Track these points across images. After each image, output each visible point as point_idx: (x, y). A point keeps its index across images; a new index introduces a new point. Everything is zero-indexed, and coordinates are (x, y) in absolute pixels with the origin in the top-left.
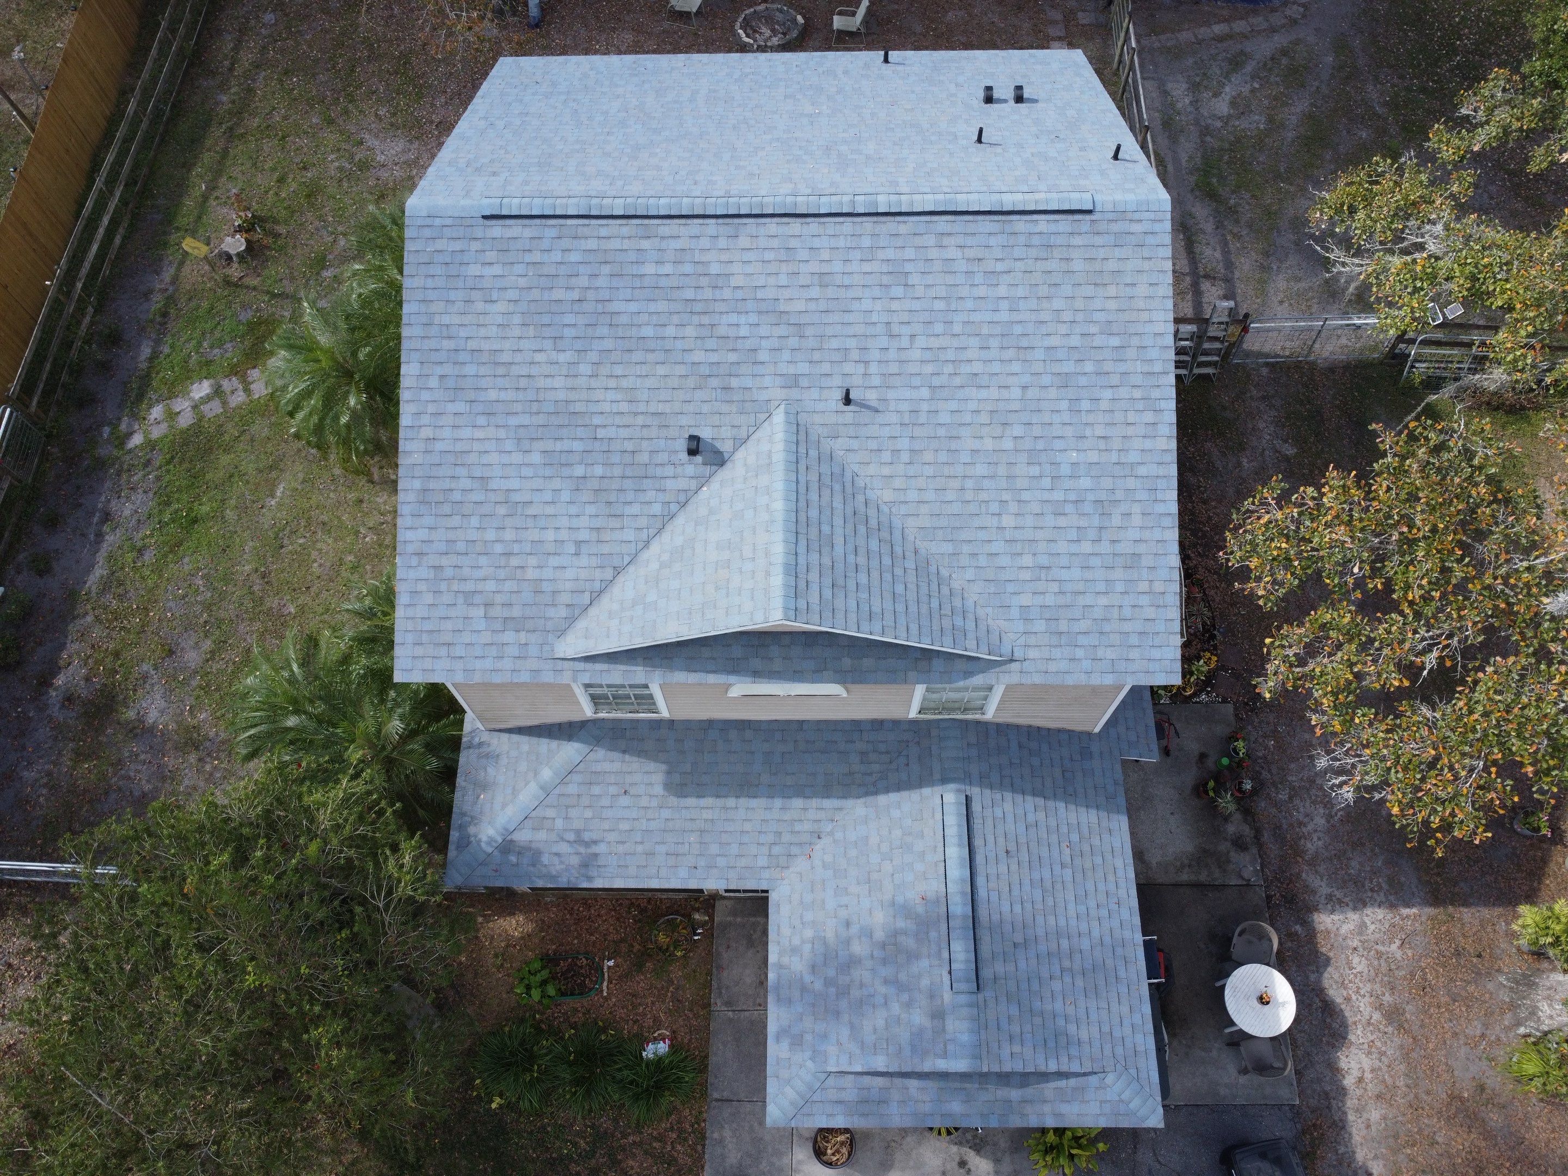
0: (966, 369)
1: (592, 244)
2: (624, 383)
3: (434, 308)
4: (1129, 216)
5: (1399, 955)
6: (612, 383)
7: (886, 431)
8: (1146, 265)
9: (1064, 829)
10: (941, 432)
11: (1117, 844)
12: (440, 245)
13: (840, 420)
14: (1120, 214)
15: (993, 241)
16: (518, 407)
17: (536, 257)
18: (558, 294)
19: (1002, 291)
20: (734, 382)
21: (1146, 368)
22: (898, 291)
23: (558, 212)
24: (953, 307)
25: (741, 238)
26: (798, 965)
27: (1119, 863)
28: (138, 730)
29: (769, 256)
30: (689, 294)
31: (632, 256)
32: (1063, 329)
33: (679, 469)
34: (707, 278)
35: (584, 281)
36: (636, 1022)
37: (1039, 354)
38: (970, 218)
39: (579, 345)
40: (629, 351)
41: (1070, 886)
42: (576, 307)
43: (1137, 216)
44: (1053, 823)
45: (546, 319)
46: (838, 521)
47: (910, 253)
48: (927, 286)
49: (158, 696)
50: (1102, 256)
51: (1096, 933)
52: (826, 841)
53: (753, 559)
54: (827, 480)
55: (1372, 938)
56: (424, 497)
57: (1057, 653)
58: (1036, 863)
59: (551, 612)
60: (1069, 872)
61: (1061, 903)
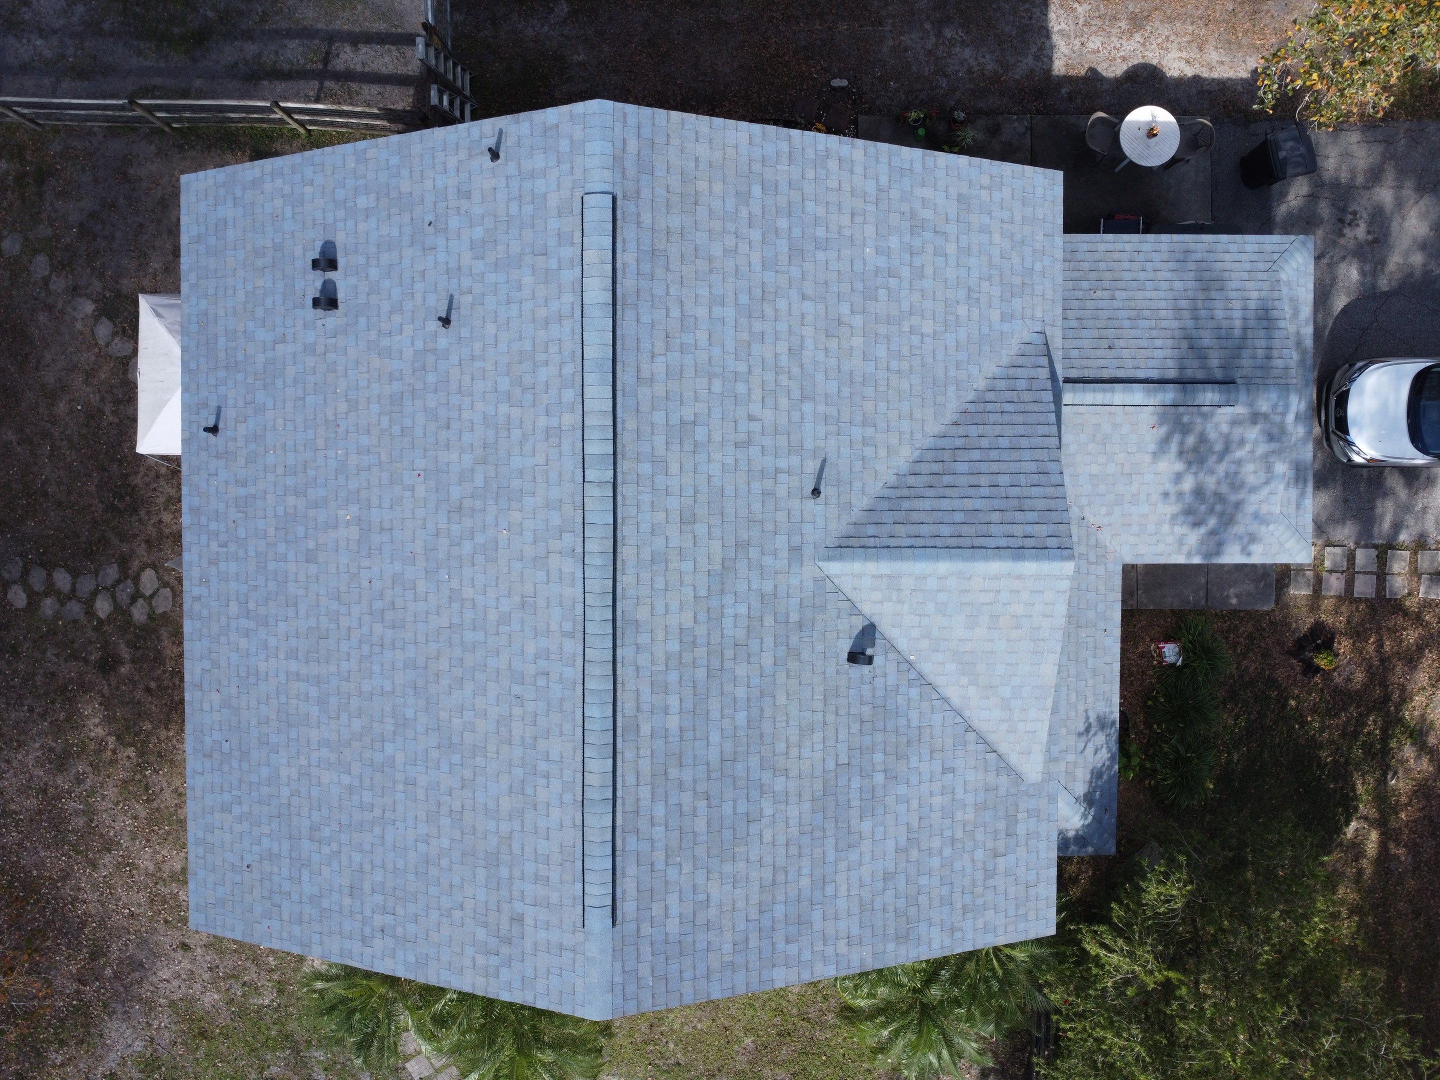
0: (784, 360)
1: (645, 792)
2: (794, 739)
3: (715, 965)
4: (618, 153)
6: (794, 752)
7: (845, 451)
8: (675, 141)
9: (1079, 294)
10: (846, 391)
11: (1085, 247)
12: (644, 970)
13: (834, 500)
14: (618, 161)
15: (646, 319)
16: (818, 851)
17: (659, 856)
18: (701, 825)
19: (702, 312)
20: (794, 617)
21: (785, 160)
22: (701, 433)
23: (609, 837)
24: (719, 370)
25: (639, 617)
26: (1193, 537)
27: (1102, 247)
29: (660, 584)
30: (701, 673)
31: (659, 744)
32: (743, 248)
33: (878, 672)
34: (684, 654)
35: (687, 798)
36: (1145, 673)
37: (769, 277)
38: (619, 343)
39: (755, 794)
40: (762, 735)
41: (1130, 294)
42: (714, 802)
43: (619, 144)
45: (728, 834)
47: (659, 418)
48: (696, 399)
50: (664, 192)
51: (1169, 275)
52: (1087, 513)
53: (998, 591)
54: (900, 516)
55: (1072, 27)
56: (902, 938)
57: (1038, 289)
58: (1115, 323)
59: (1002, 791)
60: (1117, 293)
61: (1146, 304)
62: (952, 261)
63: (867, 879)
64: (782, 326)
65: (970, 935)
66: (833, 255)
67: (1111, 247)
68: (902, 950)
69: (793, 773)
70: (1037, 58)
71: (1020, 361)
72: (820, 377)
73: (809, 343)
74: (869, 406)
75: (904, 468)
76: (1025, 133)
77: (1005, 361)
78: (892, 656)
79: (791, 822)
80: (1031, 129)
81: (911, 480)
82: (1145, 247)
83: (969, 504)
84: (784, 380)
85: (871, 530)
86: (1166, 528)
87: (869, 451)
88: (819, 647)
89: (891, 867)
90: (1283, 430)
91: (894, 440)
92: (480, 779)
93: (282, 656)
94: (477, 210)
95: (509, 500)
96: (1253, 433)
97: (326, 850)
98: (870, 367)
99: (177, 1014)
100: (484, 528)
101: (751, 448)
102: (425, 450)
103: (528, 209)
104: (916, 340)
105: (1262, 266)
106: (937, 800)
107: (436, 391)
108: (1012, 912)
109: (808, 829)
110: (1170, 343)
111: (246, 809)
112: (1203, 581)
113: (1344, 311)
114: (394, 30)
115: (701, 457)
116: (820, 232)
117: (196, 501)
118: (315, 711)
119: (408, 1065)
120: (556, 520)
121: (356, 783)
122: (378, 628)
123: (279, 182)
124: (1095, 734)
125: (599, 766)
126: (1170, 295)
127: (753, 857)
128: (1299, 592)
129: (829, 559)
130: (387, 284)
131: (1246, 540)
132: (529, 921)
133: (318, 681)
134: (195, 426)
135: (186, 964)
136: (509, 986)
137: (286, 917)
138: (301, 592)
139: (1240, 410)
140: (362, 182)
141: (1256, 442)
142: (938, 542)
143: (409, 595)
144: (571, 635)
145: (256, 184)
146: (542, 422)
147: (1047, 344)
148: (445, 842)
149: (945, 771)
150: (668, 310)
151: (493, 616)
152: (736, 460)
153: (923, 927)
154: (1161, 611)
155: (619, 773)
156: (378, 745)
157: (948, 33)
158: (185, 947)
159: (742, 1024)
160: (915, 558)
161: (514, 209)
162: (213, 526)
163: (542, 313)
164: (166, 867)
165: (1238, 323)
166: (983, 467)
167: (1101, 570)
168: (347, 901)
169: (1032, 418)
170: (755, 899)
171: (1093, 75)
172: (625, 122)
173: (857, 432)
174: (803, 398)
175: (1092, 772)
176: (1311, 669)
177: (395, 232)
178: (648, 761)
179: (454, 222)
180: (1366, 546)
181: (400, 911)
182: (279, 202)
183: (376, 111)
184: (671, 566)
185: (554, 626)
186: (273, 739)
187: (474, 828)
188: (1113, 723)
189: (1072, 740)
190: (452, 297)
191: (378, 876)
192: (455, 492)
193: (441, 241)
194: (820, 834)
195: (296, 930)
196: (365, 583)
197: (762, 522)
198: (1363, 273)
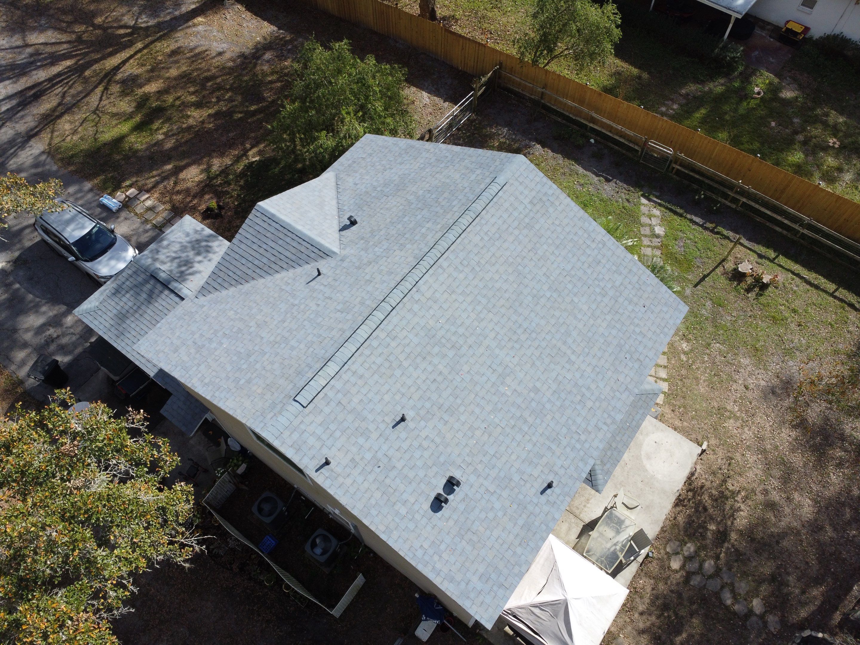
0: (289, 320)
2: (395, 208)
3: (474, 158)
4: (278, 415)
6: (398, 205)
7: (298, 284)
14: (281, 411)
16: (416, 176)
17: (466, 191)
18: (446, 195)
19: (302, 346)
21: (222, 389)
22: (339, 307)
29: (396, 266)
30: (407, 236)
31: (438, 221)
32: (266, 363)
34: (407, 243)
37: (267, 350)
39: (421, 197)
40: (404, 212)
42: (436, 199)
43: (274, 418)
45: (440, 190)
47: (349, 317)
50: (275, 394)
62: (200, 332)
63: (408, 165)
64: (279, 331)
66: (238, 349)
67: (140, 358)
69: (404, 199)
71: (213, 291)
72: (283, 310)
73: (275, 322)
74: (276, 295)
75: (284, 272)
78: (342, 220)
79: (417, 186)
83: (273, 245)
84: (295, 314)
87: (290, 281)
88: (362, 230)
89: (398, 165)
91: (278, 282)
92: (515, 254)
93: (576, 366)
94: (354, 449)
95: (430, 330)
96: (162, 256)
97: (602, 284)
98: (263, 307)
101: (327, 296)
102: (452, 381)
104: (239, 310)
105: (100, 313)
106: (367, 178)
107: (429, 398)
109: (414, 183)
115: (347, 299)
116: (235, 358)
121: (571, 295)
123: (438, 566)
126: (138, 323)
127: (437, 181)
129: (334, 253)
130: (419, 463)
131: (199, 232)
132: (528, 200)
137: (637, 277)
140: (397, 519)
144: (441, 267)
145: (451, 579)
146: (393, 344)
149: (357, 184)
150: (312, 352)
151: (468, 299)
152: (336, 294)
153: (404, 148)
156: (552, 299)
161: (338, 434)
162: (578, 446)
165: (128, 295)
168: (603, 261)
170: (447, 170)
172: (264, 425)
173: (288, 288)
174: (295, 305)
179: (368, 456)
181: (581, 241)
182: (445, 556)
184: (387, 270)
186: (601, 340)
190: (393, 427)
191: (583, 258)
192: (451, 354)
193: (380, 455)
194: (411, 180)
195: (634, 270)
196: (517, 358)
197: (346, 272)
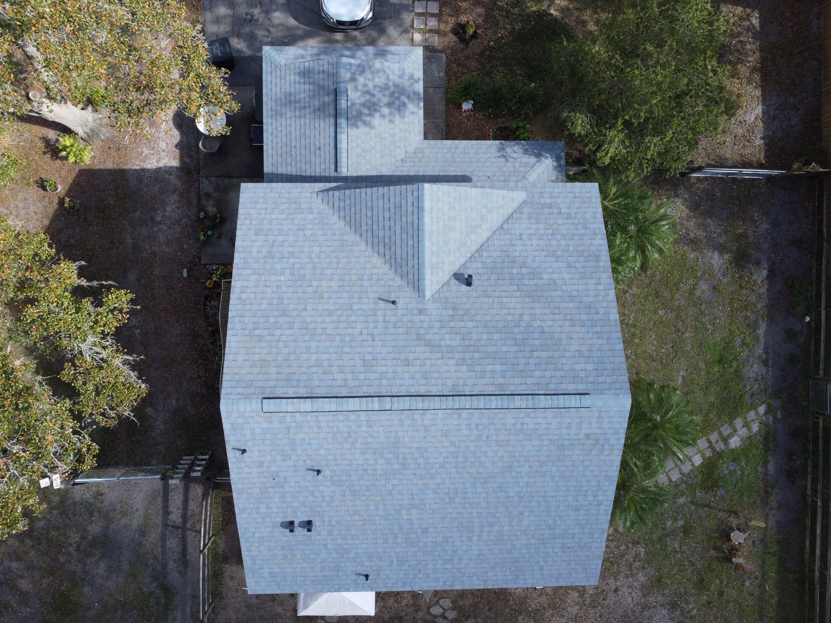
0: (334, 318)
1: (530, 380)
2: (506, 311)
4: (244, 397)
5: (144, 149)
6: (512, 311)
7: (375, 289)
8: (237, 370)
9: (293, 163)
10: (347, 289)
11: (270, 160)
12: (609, 380)
13: (397, 294)
14: (248, 397)
15: (317, 383)
16: (557, 299)
17: (558, 374)
18: (544, 355)
19: (314, 357)
20: (451, 312)
21: (243, 319)
22: (368, 357)
23: (550, 397)
24: (339, 349)
25: (451, 384)
26: (411, 107)
27: (270, 151)
28: (721, 249)
29: (436, 375)
30: (476, 355)
31: (508, 374)
32: (284, 338)
33: (475, 271)
35: (532, 361)
36: (477, 119)
37: (296, 326)
38: (329, 395)
39: (531, 330)
40: (504, 327)
41: (293, 138)
42: (535, 348)
43: (239, 397)
44: (298, 165)
45: (549, 342)
46: (398, 242)
47: (362, 376)
48: (353, 359)
49: (716, 265)
50: (260, 376)
51: (284, 119)
52: (399, 158)
53: (438, 218)
54: (404, 263)
55: (155, 156)
56: (597, 258)
57: (297, 195)
58: (308, 146)
59: (530, 210)
60: (293, 144)
61: (298, 130)
62: (285, 238)
63: (570, 276)
64: (319, 319)
65: (597, 226)
66: (285, 296)
67: (270, 147)
68: (603, 258)
69: (521, 311)
70: (171, 174)
71: (331, 204)
72: (341, 301)
73: (326, 307)
74: (354, 278)
75: (382, 260)
76: (209, 181)
77: (331, 211)
78: (468, 265)
79: (544, 312)
80: (207, 177)
81: (387, 257)
82: (270, 129)
83: (398, 231)
84: (343, 318)
85: (411, 276)
86: (406, 119)
87: (375, 277)
88: (464, 300)
89: (565, 264)
90: (359, 66)
91: (369, 265)
92: (525, 454)
93: (470, 544)
94: (268, 458)
95: (399, 442)
96: (361, 80)
97: (559, 522)
98: (336, 277)
99: (649, 593)
100: (412, 453)
101: (374, 333)
102: (377, 480)
103: (269, 436)
104: (323, 255)
105: (278, 73)
106: (534, 242)
107: (350, 476)
108: (587, 205)
109: (547, 305)
110: (317, 121)
111: (541, 559)
112: (431, 90)
113: (296, 19)
114: (161, 494)
115: (379, 356)
116: (275, 302)
117: (400, 584)
118: (496, 528)
119: (674, 480)
120: (408, 422)
121: (528, 509)
122: (458, 500)
123: (253, 548)
124: (506, 152)
125: (518, 401)
126: (293, 119)
127: (559, 330)
128: (436, 41)
129: (424, 296)
130: (301, 499)
131: (412, 81)
132: (588, 431)
133: (481, 527)
134: (365, 585)
135: (625, 590)
136: (618, 439)
137: (590, 540)
138: (441, 535)
139: (350, 87)
140: (254, 510)
141: (365, 78)
142: (416, 246)
143: (442, 486)
144: (459, 415)
145: (253, 559)
146: (364, 428)
147: (323, 191)
148: (554, 469)
149: (521, 239)
150: (313, 373)
151: (451, 449)
152: (380, 340)
153: (593, 248)
154: (446, 111)
155: (521, 393)
156: (511, 500)
157: (159, 219)
158: (616, 590)
159: (652, 316)
160: (423, 257)
161: (268, 442)
162: (411, 576)
163: (315, 429)
164: (577, 600)
165: (307, 87)
166: (381, 223)
167: (427, 151)
168: (582, 512)
169: (358, 200)
170: (578, 329)
171: (180, 146)
172: (230, 394)
173: (366, 283)
174: (351, 309)
175: (525, 154)
176: (475, 35)
177: (278, 495)
178: (516, 379)
179: (274, 469)
180: (413, 7)
181: (586, 489)
182: (262, 548)
183: (204, 503)
184: (428, 370)
185: (456, 422)
186: (509, 547)
187: (547, 456)
188: (501, 143)
189: (509, 164)
190: (307, 469)
191: (570, 498)
192: (396, 466)
193: (282, 474)
194: (549, 298)
195: (596, 535)
196: (437, 506)
197: (408, 328)
198: (276, 10)
